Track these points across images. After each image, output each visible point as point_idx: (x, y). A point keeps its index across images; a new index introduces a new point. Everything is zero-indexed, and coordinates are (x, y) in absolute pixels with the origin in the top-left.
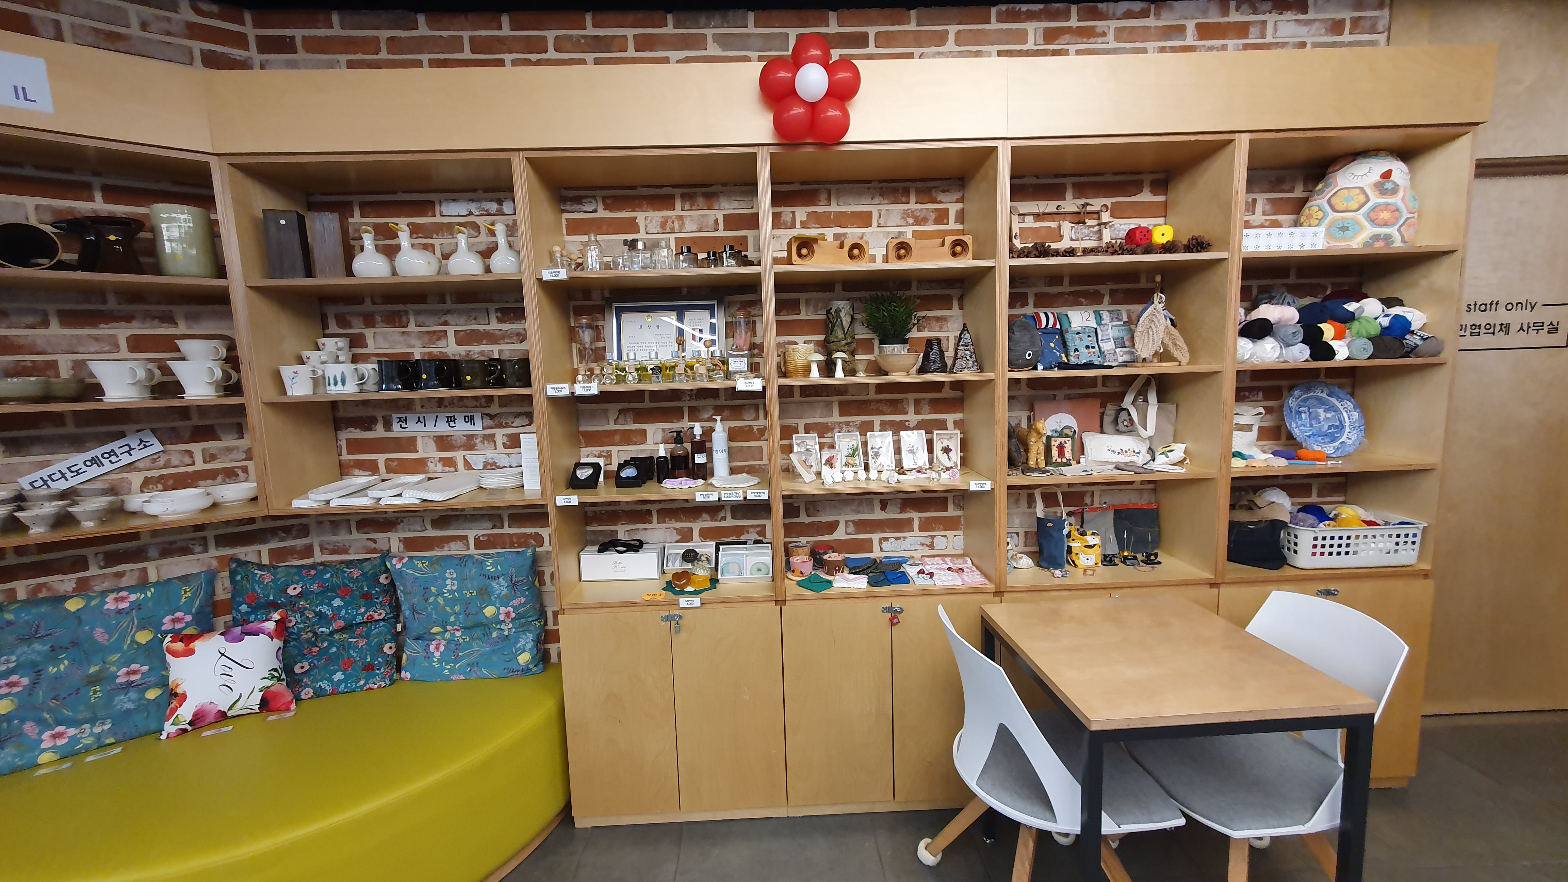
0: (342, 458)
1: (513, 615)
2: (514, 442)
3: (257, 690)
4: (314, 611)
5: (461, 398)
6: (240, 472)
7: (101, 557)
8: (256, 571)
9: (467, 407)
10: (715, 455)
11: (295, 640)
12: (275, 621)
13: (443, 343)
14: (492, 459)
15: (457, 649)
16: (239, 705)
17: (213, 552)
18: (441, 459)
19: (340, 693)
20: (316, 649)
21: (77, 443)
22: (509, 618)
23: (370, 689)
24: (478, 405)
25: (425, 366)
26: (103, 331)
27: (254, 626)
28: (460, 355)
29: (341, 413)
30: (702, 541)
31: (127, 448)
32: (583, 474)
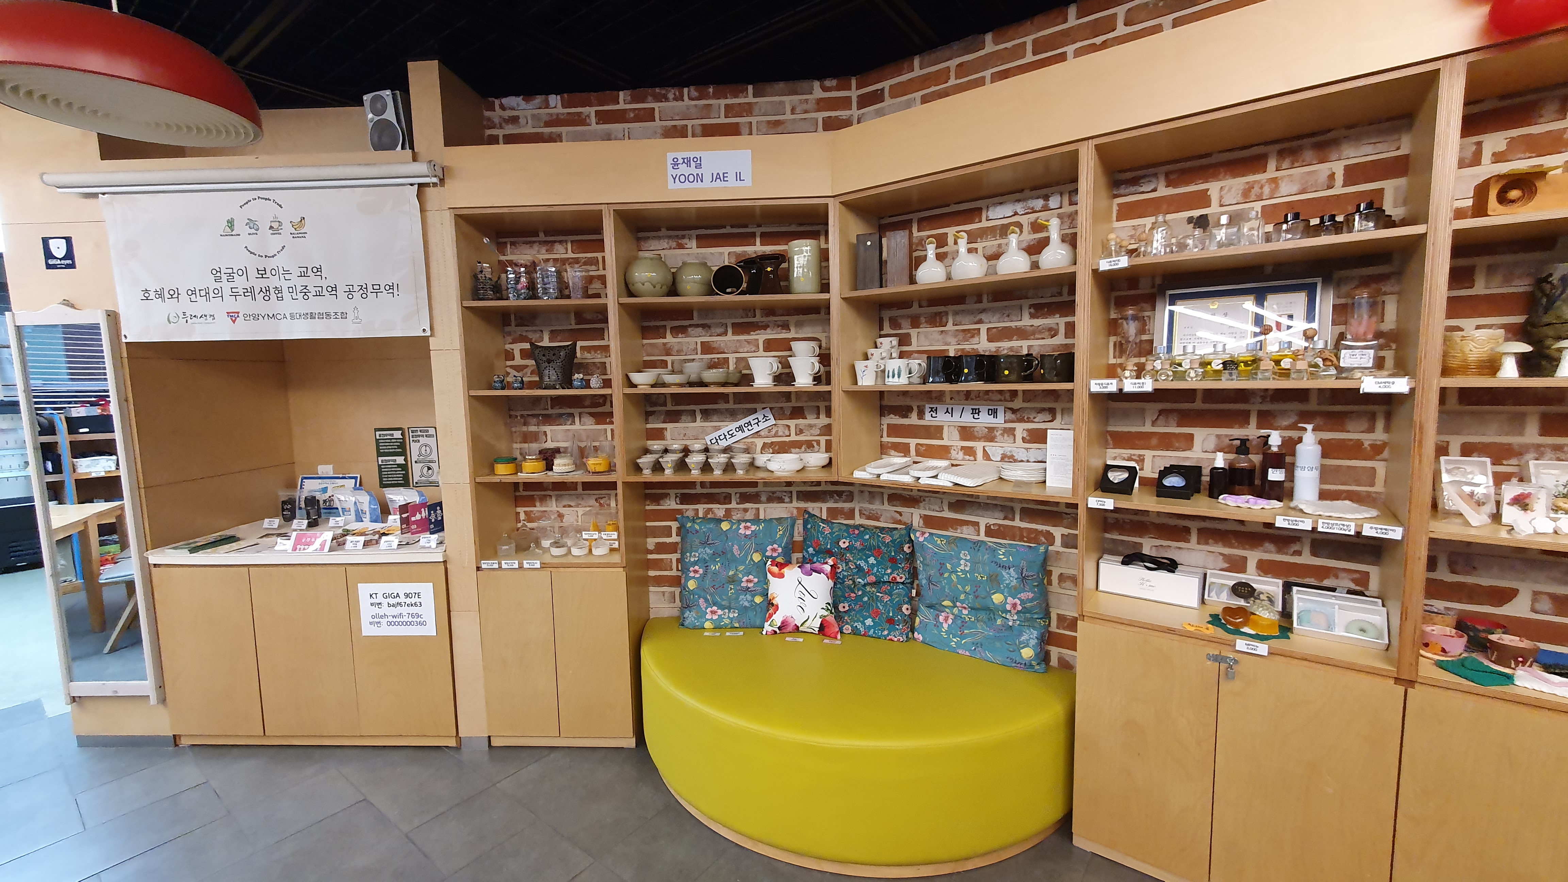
0: (883, 440)
1: (1019, 608)
2: (1039, 437)
3: (818, 616)
4: (855, 564)
5: (987, 392)
6: (815, 444)
7: (738, 495)
8: (820, 524)
9: (992, 401)
10: (1299, 474)
11: (840, 583)
12: (831, 566)
13: (976, 340)
14: (1011, 452)
15: (963, 626)
16: (807, 624)
17: (795, 504)
18: (963, 448)
19: (869, 636)
20: (853, 595)
21: (733, 415)
22: (1014, 609)
23: (891, 640)
24: (1003, 399)
25: (967, 361)
26: (752, 336)
27: (817, 565)
28: (990, 351)
29: (886, 402)
30: (1260, 575)
31: (756, 421)
32: (1116, 477)
